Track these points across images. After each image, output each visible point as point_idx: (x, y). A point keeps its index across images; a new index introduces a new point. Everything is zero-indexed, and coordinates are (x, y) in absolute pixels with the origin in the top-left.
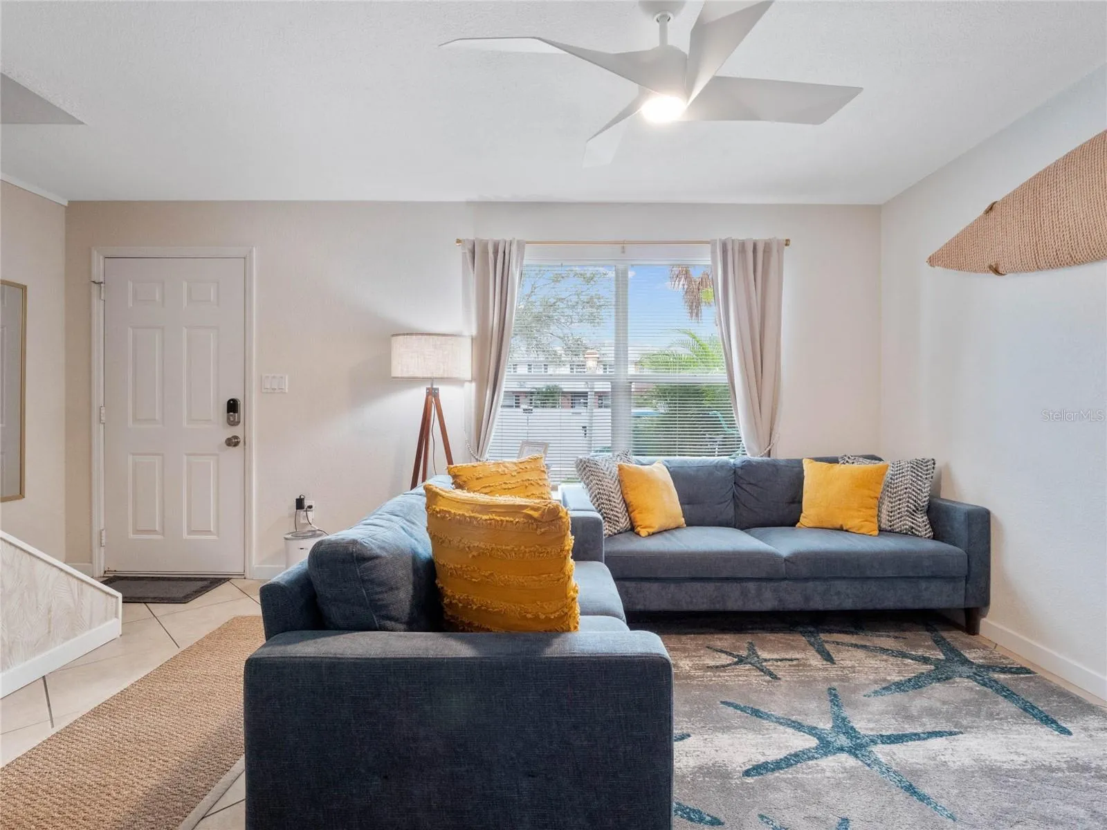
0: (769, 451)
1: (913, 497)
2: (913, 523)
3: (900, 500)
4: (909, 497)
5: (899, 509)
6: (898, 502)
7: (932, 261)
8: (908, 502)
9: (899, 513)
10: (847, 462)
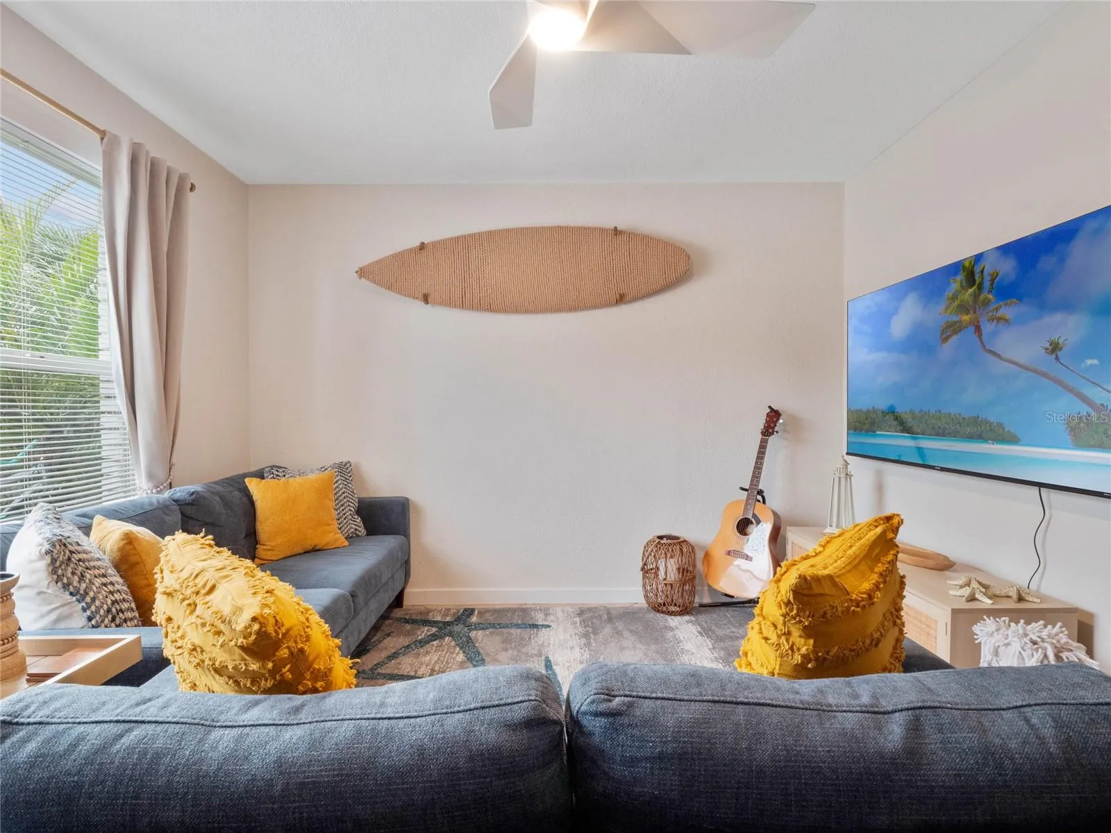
0: (170, 483)
1: (351, 500)
2: (356, 525)
3: (342, 505)
4: (349, 501)
5: (344, 514)
6: (342, 508)
7: (362, 273)
8: (349, 506)
9: (345, 519)
10: (277, 475)
